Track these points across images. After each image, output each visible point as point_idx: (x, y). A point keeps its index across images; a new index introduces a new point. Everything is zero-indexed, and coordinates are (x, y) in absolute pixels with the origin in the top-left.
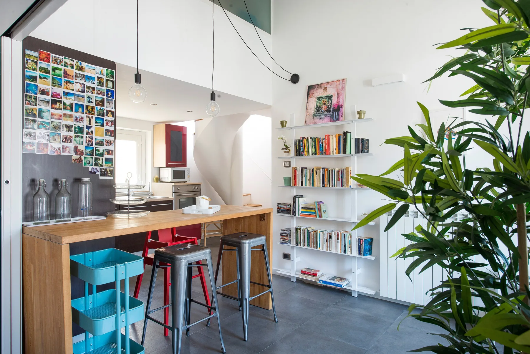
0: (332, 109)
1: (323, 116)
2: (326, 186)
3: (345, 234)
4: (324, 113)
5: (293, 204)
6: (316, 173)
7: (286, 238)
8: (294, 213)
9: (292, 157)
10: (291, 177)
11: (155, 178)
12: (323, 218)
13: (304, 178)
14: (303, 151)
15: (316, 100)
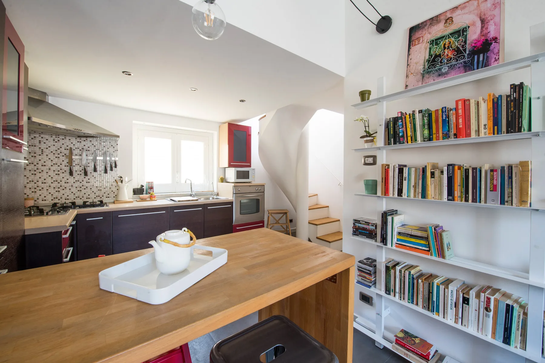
0: (467, 52)
1: (445, 69)
2: (456, 199)
3: (508, 305)
4: (447, 64)
5: (382, 225)
6: (433, 174)
7: (367, 276)
8: (384, 240)
9: (379, 148)
10: (379, 180)
11: (220, 179)
12: (447, 261)
13: (405, 183)
14: (403, 136)
15: (428, 46)
